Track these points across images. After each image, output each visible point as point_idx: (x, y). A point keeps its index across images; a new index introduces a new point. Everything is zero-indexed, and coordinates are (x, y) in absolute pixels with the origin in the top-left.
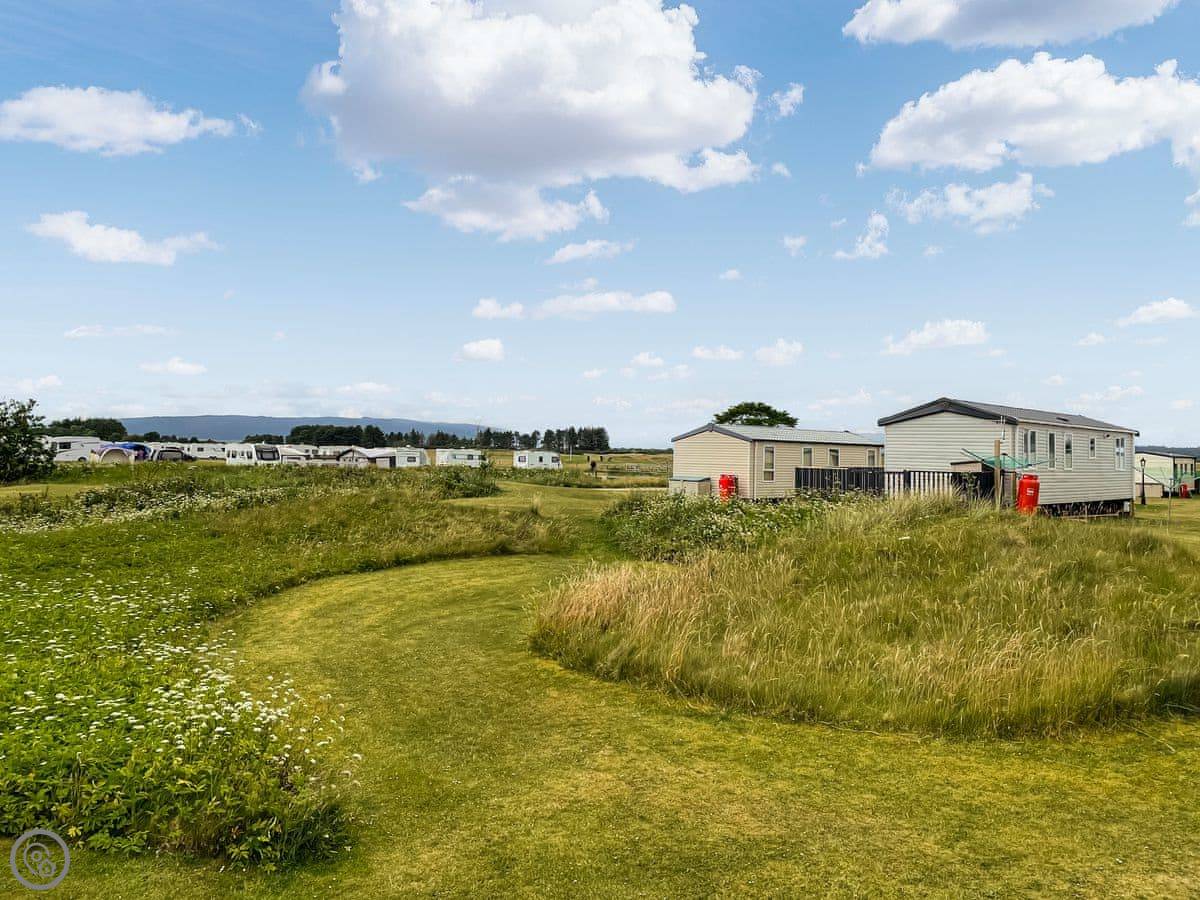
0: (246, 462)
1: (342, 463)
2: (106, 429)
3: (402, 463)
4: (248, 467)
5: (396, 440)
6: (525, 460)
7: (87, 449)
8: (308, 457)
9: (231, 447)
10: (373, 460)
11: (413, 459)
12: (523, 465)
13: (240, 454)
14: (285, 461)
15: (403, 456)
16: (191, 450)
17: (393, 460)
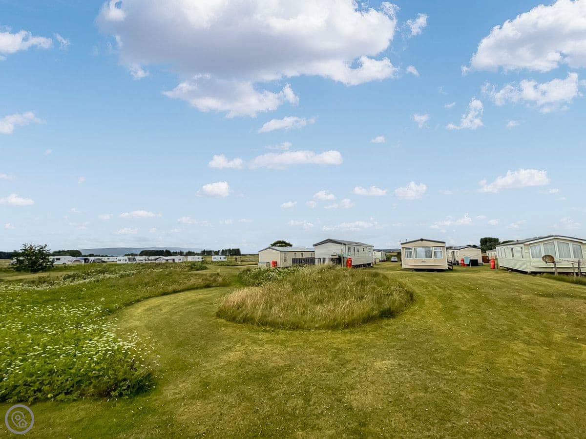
0: (124, 262)
1: (157, 262)
2: (75, 253)
3: (177, 261)
4: (125, 264)
5: (175, 254)
6: (215, 258)
7: (67, 260)
8: (146, 260)
9: (119, 258)
10: (167, 260)
11: (180, 260)
12: (215, 260)
13: (122, 260)
14: (138, 262)
15: (177, 259)
16: (105, 259)
17: (174, 260)
